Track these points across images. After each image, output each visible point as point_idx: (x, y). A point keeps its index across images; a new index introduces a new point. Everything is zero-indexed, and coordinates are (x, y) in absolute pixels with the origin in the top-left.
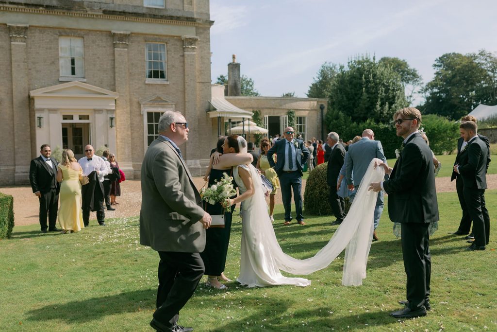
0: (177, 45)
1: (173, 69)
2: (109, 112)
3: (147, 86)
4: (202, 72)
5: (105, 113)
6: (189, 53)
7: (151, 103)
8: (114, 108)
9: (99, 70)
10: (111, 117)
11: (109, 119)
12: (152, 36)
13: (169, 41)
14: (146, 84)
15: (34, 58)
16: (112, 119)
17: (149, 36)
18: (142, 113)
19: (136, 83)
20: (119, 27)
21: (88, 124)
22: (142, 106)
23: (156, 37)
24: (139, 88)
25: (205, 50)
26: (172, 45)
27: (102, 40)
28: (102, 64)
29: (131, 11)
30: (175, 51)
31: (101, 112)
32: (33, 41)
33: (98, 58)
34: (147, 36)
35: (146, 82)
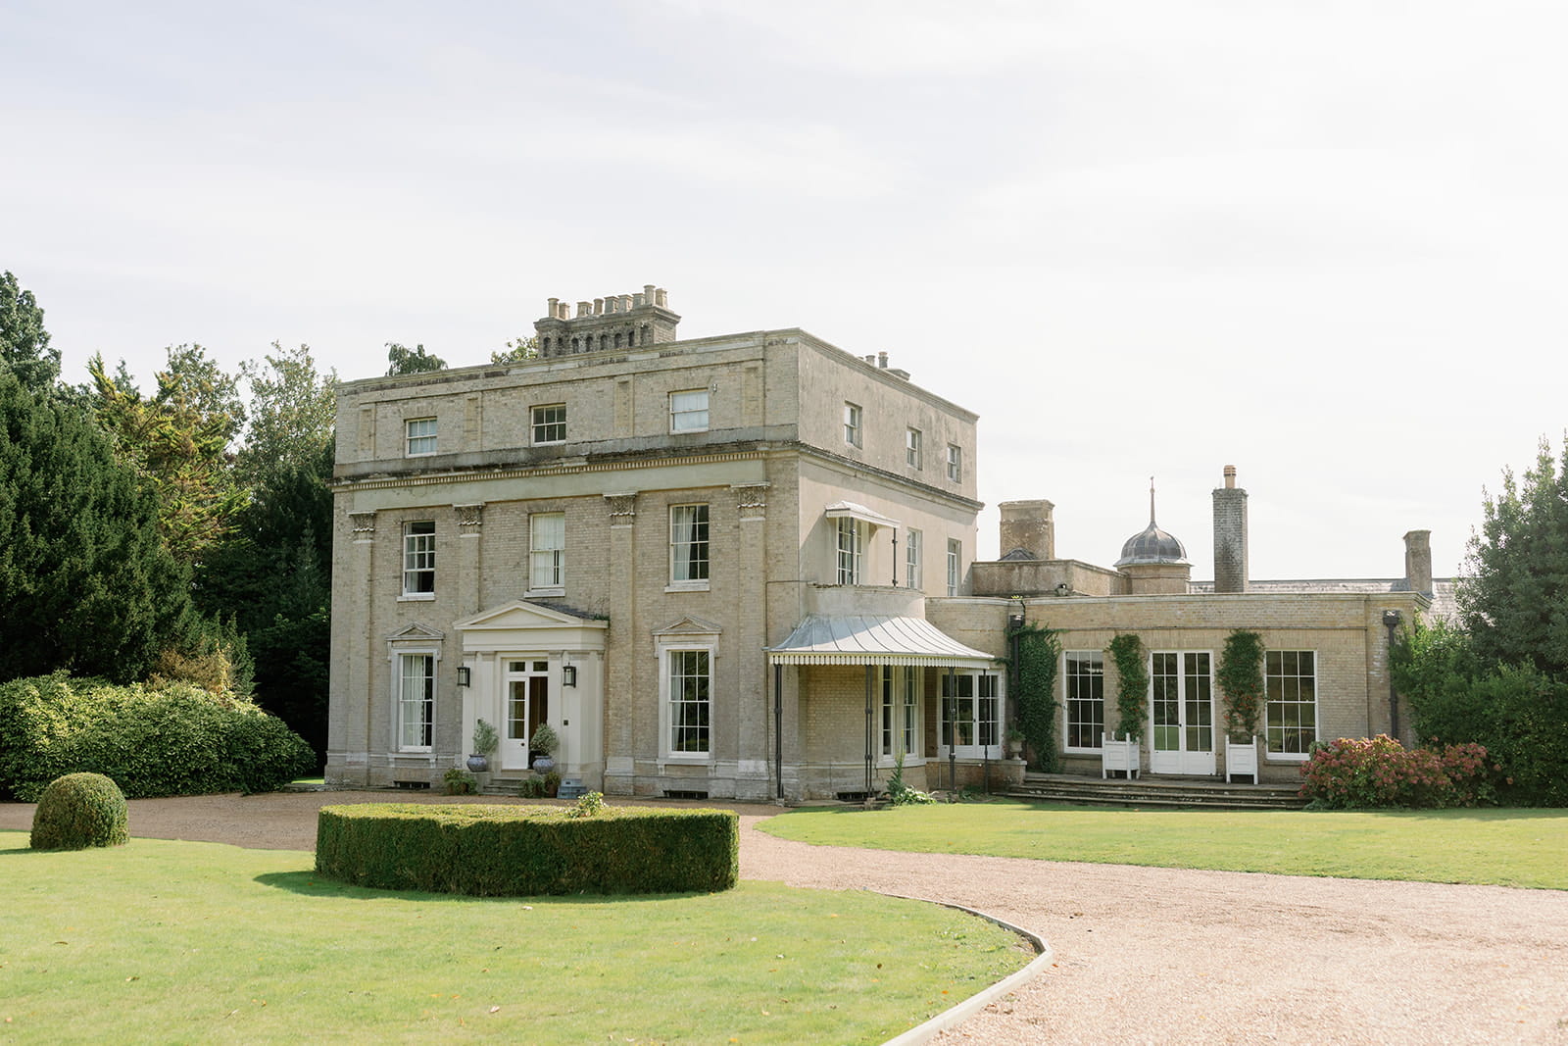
0: (728, 505)
1: (720, 556)
3: (669, 597)
4: (780, 558)
6: (749, 520)
7: (673, 632)
9: (586, 572)
12: (680, 493)
13: (713, 497)
14: (666, 593)
15: (492, 559)
17: (675, 494)
18: (656, 655)
19: (648, 592)
20: (620, 482)
21: (546, 678)
22: (656, 639)
23: (687, 493)
24: (654, 602)
25: (787, 508)
26: (719, 505)
27: (593, 514)
28: (592, 559)
29: (641, 447)
30: (723, 518)
31: (558, 656)
32: (492, 529)
33: (587, 548)
34: (671, 494)
35: (667, 589)
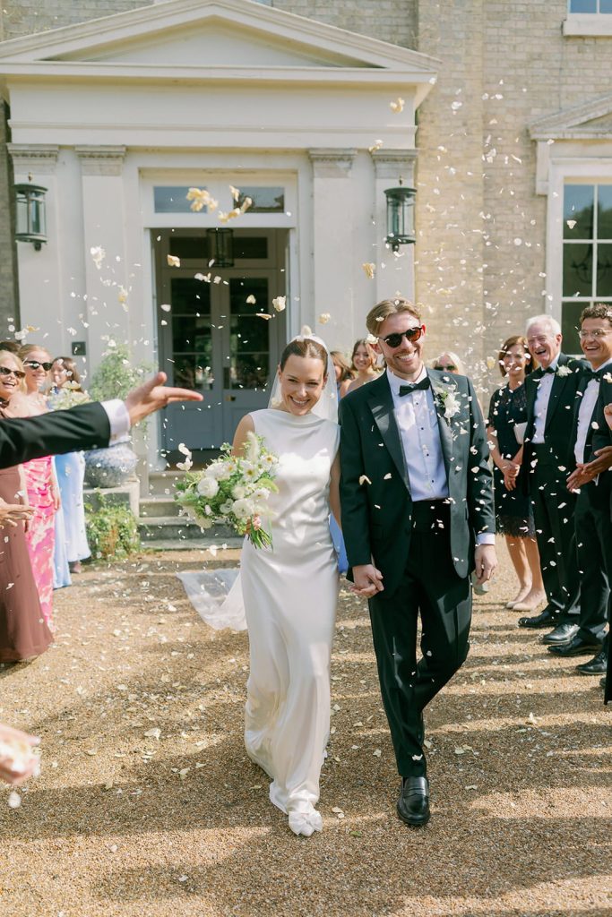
2: (382, 166)
3: (572, 48)
5: (361, 171)
7: (586, 135)
8: (408, 144)
10: (394, 184)
11: (382, 199)
14: (568, 37)
16: (397, 196)
18: (539, 190)
19: (516, 32)
22: (542, 149)
24: (533, 58)
31: (343, 165)
35: (569, 31)
